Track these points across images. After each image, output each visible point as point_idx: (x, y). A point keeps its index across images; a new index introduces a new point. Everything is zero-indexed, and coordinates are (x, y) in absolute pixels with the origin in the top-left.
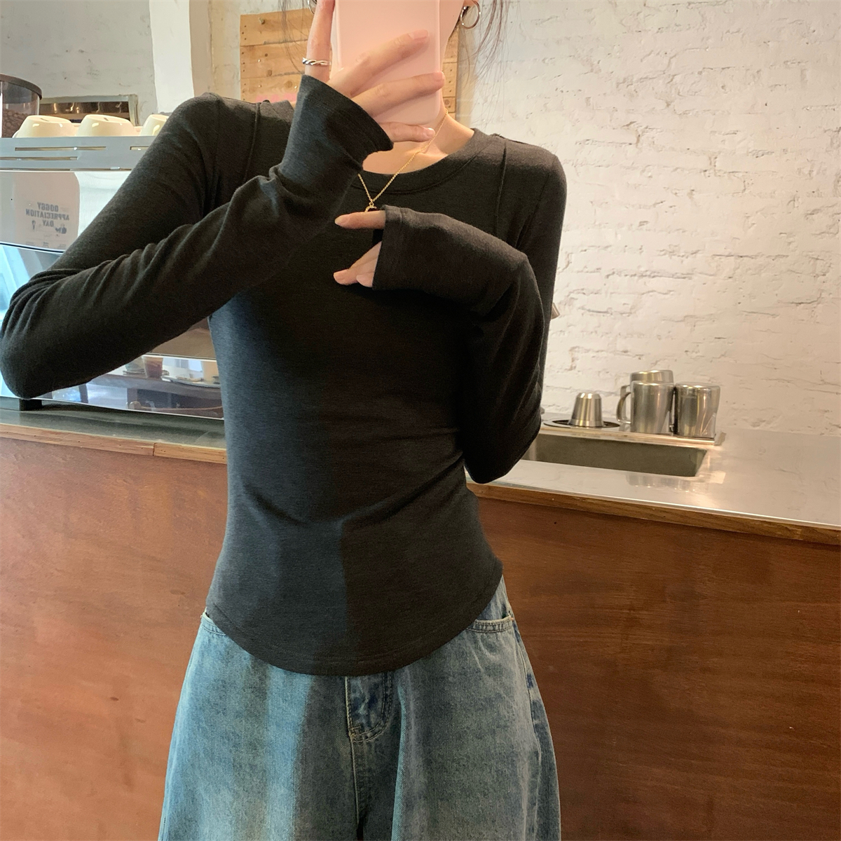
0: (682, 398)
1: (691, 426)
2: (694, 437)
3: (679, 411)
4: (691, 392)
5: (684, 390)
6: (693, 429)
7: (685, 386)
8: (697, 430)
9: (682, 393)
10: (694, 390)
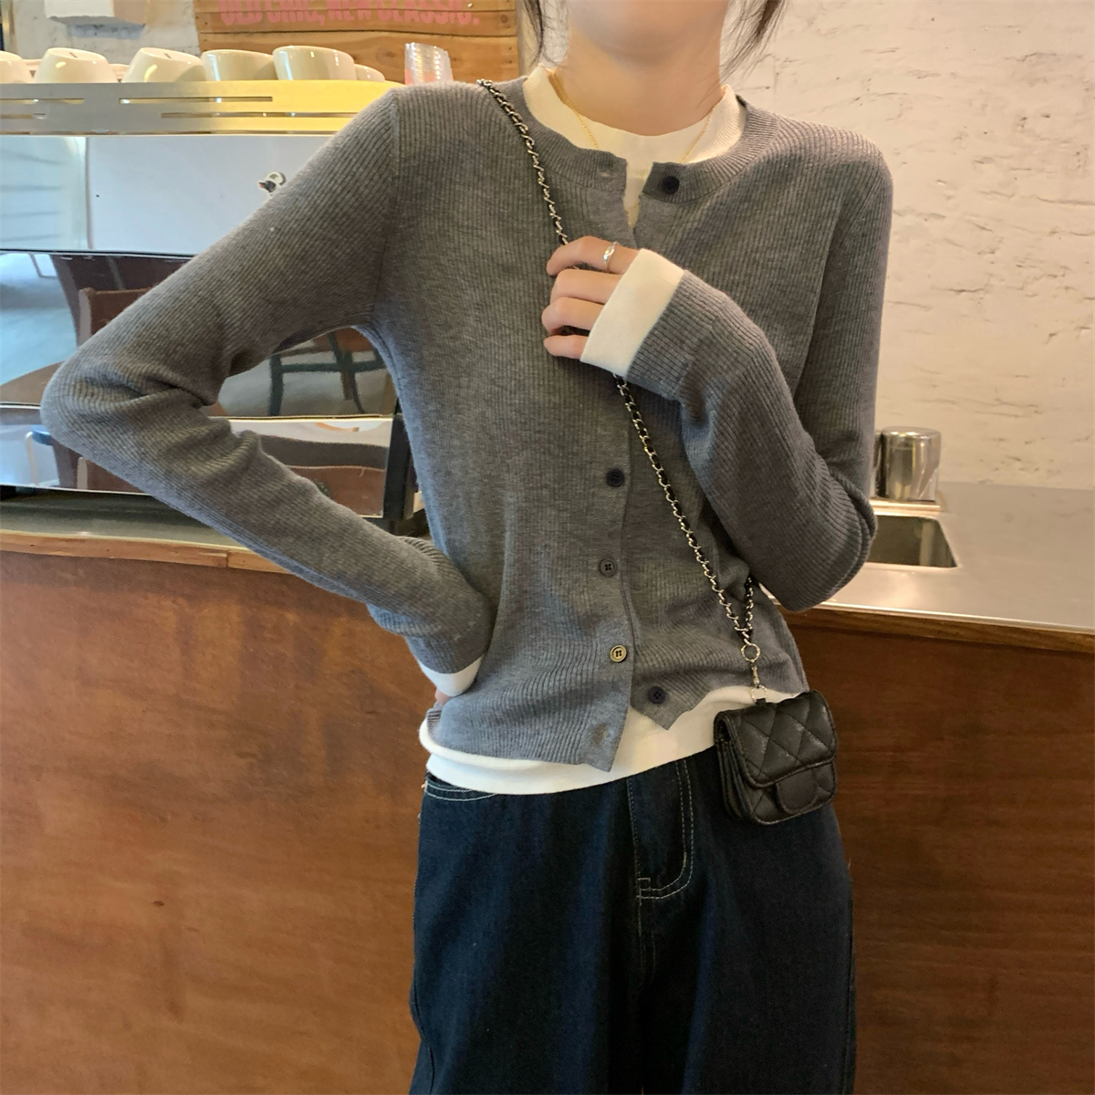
0: (891, 450)
1: (904, 485)
2: (910, 501)
3: (888, 465)
4: (903, 440)
5: (894, 438)
6: (908, 488)
7: (895, 433)
8: (912, 490)
9: (891, 443)
10: (909, 439)
